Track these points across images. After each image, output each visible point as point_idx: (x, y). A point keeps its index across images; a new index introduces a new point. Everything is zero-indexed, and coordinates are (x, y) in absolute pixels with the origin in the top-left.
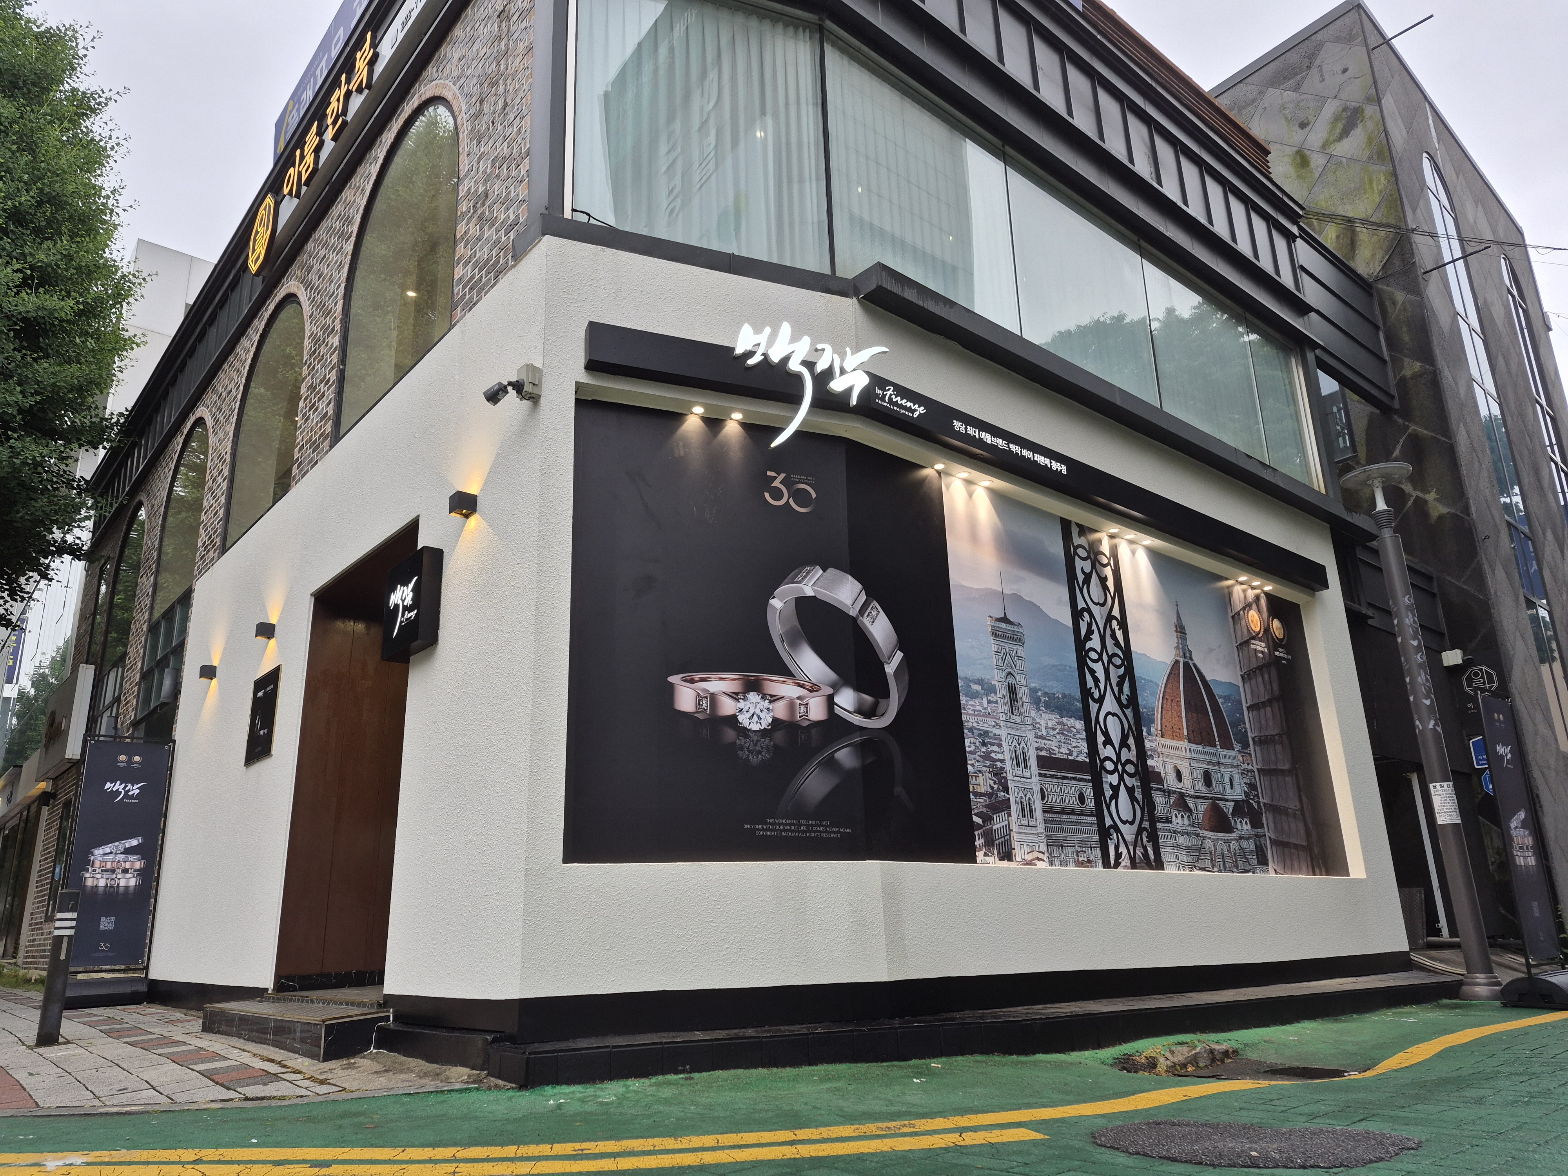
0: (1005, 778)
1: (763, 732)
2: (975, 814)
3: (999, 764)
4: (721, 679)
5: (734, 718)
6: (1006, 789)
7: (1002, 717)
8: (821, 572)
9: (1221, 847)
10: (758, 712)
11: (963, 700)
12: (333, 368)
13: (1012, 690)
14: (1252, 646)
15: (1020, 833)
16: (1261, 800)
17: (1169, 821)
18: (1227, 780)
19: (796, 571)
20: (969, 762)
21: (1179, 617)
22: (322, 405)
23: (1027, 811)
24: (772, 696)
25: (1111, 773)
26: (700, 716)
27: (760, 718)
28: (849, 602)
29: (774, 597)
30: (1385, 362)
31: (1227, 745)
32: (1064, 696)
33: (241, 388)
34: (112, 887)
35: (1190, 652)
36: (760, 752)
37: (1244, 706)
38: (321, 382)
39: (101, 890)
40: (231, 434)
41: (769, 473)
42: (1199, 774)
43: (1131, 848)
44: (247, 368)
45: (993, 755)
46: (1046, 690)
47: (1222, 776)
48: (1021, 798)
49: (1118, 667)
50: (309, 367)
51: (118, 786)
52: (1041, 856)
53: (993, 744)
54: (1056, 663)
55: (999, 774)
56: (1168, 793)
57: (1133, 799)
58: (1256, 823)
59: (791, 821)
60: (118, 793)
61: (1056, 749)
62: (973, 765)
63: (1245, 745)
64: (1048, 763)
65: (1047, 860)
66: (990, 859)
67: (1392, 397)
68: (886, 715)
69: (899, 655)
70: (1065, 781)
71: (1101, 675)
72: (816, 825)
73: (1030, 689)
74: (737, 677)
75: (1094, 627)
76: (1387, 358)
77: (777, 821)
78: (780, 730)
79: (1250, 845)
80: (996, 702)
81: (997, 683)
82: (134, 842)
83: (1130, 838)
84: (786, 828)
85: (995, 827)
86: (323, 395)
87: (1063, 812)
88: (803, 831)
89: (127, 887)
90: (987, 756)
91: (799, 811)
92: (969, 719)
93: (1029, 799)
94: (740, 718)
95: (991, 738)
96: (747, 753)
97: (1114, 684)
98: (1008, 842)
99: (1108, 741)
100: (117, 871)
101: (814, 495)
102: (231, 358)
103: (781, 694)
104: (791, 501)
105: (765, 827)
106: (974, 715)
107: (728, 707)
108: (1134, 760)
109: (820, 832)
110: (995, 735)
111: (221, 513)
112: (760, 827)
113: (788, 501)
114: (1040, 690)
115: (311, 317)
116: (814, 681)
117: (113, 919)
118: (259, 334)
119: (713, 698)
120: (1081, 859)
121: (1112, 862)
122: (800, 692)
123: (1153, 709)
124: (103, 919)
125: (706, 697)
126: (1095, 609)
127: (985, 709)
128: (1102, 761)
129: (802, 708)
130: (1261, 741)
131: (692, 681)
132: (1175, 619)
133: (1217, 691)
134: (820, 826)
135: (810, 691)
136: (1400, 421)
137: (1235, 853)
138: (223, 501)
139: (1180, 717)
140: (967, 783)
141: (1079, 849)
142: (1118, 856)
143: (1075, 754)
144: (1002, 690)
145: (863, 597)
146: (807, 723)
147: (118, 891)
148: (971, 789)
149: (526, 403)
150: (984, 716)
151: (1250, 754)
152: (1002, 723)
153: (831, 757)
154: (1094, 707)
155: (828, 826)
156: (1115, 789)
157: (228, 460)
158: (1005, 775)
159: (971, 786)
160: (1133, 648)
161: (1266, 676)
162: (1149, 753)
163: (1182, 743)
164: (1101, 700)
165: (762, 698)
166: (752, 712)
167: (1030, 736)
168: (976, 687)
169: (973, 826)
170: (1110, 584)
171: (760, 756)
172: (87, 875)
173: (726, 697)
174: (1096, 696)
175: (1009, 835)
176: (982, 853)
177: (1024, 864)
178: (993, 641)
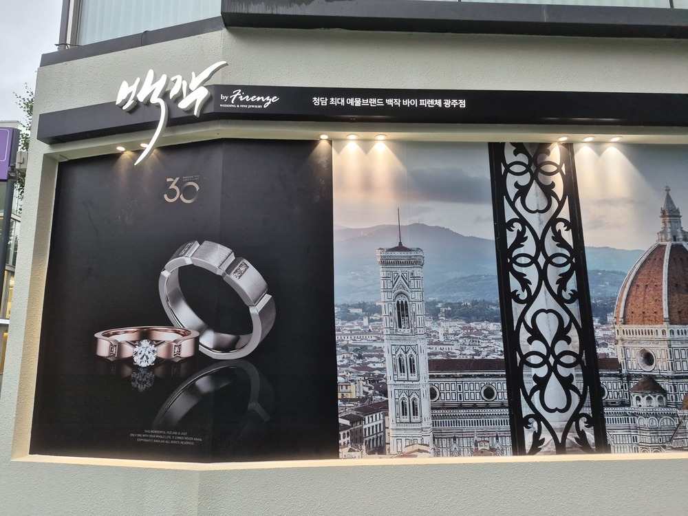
0: (385, 384)
1: (149, 368)
2: (342, 418)
3: (377, 372)
4: (126, 332)
5: (132, 358)
6: (384, 393)
7: (387, 331)
8: (198, 245)
10: (147, 353)
11: (338, 322)
13: (402, 309)
15: (398, 430)
17: (626, 405)
20: (339, 374)
21: (669, 202)
23: (409, 410)
24: (157, 341)
25: (537, 366)
26: (111, 359)
27: (147, 358)
28: (216, 265)
29: (164, 270)
32: (475, 302)
35: (684, 233)
36: (145, 382)
41: (168, 180)
43: (559, 434)
45: (370, 365)
46: (450, 301)
48: (404, 399)
49: (561, 266)
52: (423, 448)
53: (372, 356)
55: (376, 381)
56: (628, 377)
57: (568, 387)
59: (161, 432)
61: (458, 352)
62: (344, 377)
65: (431, 451)
66: (358, 454)
68: (246, 348)
70: (467, 379)
71: (533, 277)
72: (177, 435)
73: (427, 303)
74: (136, 330)
75: (528, 235)
77: (152, 432)
78: (160, 365)
80: (380, 320)
81: (383, 304)
83: (558, 425)
84: (158, 437)
85: (366, 427)
87: (461, 407)
88: (168, 439)
90: (362, 367)
91: (167, 425)
92: (344, 338)
93: (415, 399)
94: (135, 359)
95: (369, 351)
96: (137, 383)
97: (553, 282)
98: (381, 438)
99: (536, 337)
101: (197, 189)
103: (163, 339)
104: (182, 197)
105: (144, 436)
106: (351, 334)
107: (128, 351)
108: (576, 350)
109: (180, 440)
110: (375, 347)
112: (141, 435)
113: (179, 198)
116: (186, 327)
119: (120, 345)
121: (529, 448)
123: (613, 299)
125: (116, 346)
126: (532, 217)
127: (365, 327)
128: (525, 356)
129: (177, 348)
131: (108, 335)
134: (180, 436)
135: (183, 335)
140: (336, 392)
141: (480, 439)
142: (538, 442)
143: (484, 354)
144: (390, 309)
145: (233, 258)
146: (179, 359)
148: (339, 397)
150: (365, 333)
152: (385, 337)
153: (193, 384)
154: (518, 308)
155: (186, 436)
156: (542, 380)
158: (384, 381)
162: (600, 341)
163: (658, 326)
164: (528, 301)
165: (151, 343)
166: (143, 354)
167: (423, 344)
168: (359, 311)
169: (337, 427)
171: (145, 385)
173: (128, 344)
174: (524, 297)
175: (384, 432)
176: (347, 449)
177: (401, 457)
178: (381, 269)
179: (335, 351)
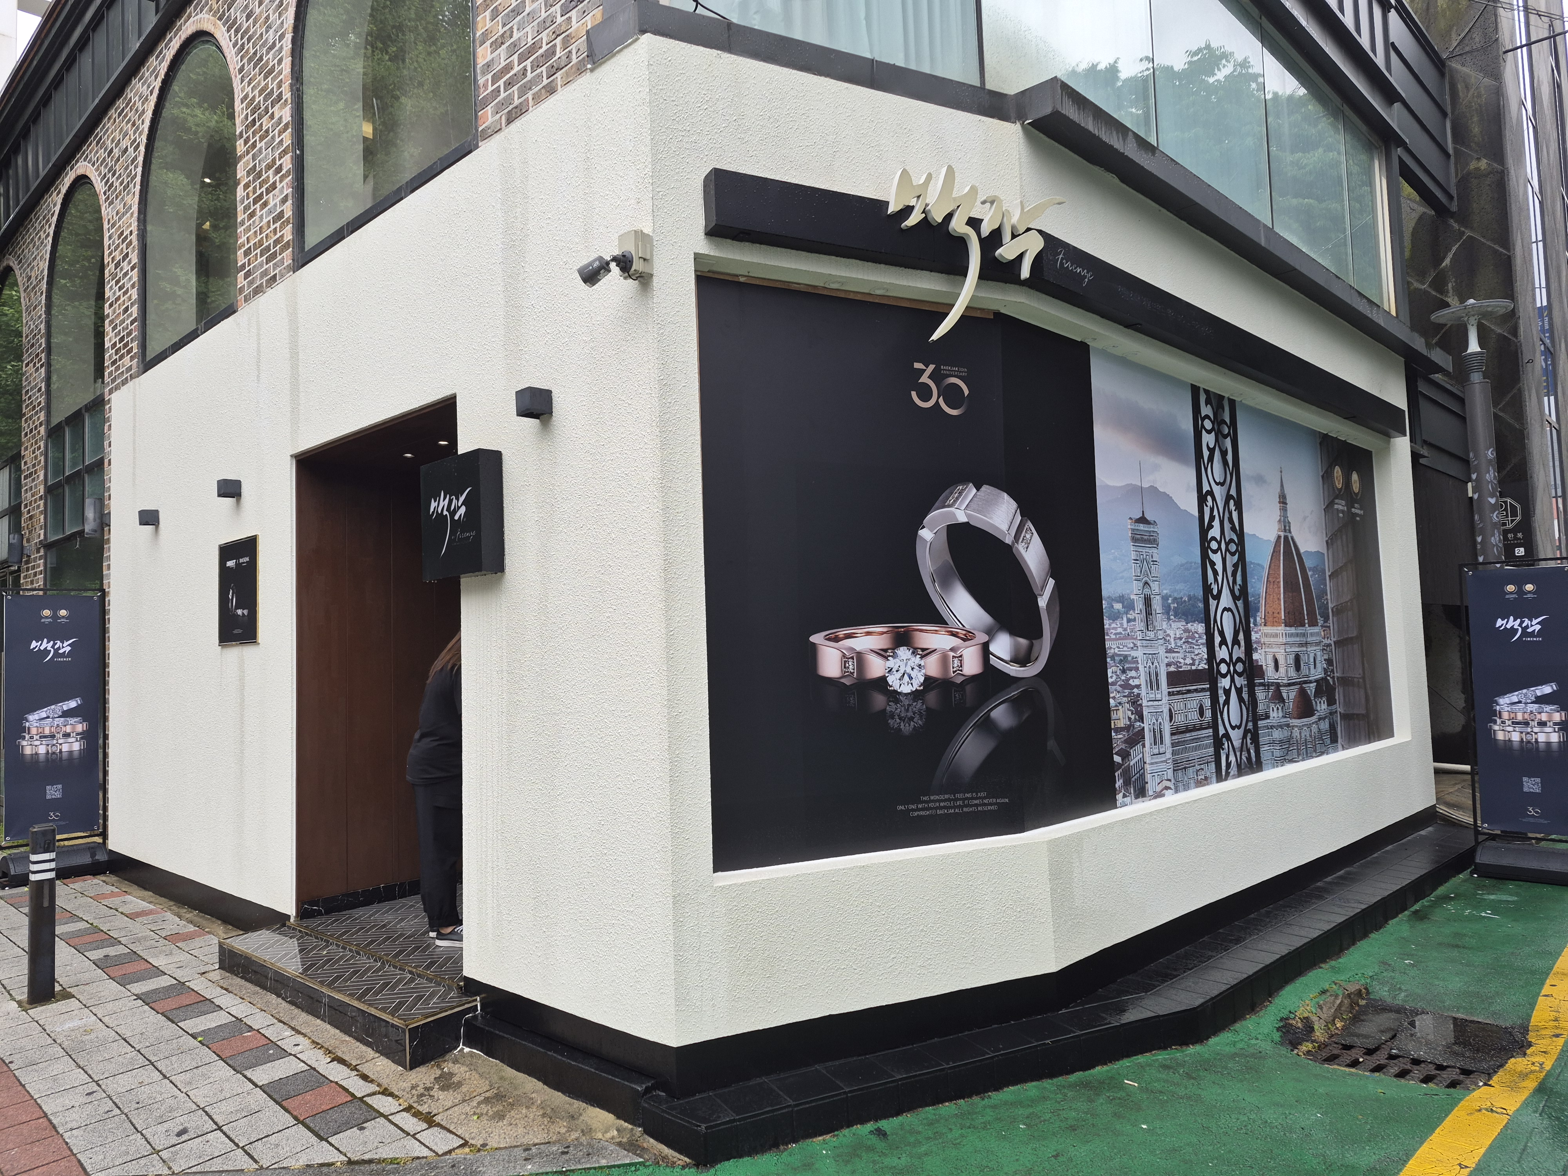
0: (1141, 705)
1: (916, 695)
2: (1117, 754)
3: (1136, 691)
4: (868, 634)
5: (883, 680)
6: (1141, 719)
7: (1139, 635)
8: (974, 491)
9: (1306, 732)
10: (909, 670)
11: (1106, 622)
12: (285, 152)
13: (1148, 601)
14: (1336, 506)
15: (1152, 764)
16: (1335, 675)
17: (1267, 717)
18: (1312, 660)
19: (947, 491)
20: (1111, 695)
21: (1282, 486)
22: (274, 200)
23: (1158, 739)
24: (923, 650)
25: (1224, 676)
26: (847, 682)
27: (911, 678)
28: (1004, 527)
29: (924, 527)
30: (1448, 155)
31: (1313, 623)
32: (1190, 598)
33: (142, 149)
34: (54, 753)
35: (1289, 523)
36: (911, 719)
37: (1328, 574)
38: (269, 167)
39: (42, 758)
40: (135, 208)
41: (918, 365)
42: (1291, 660)
43: (1238, 754)
44: (147, 123)
45: (1131, 682)
46: (1176, 595)
47: (1309, 655)
48: (1154, 724)
49: (1233, 554)
50: (246, 142)
51: (46, 645)
52: (1168, 784)
53: (1130, 669)
54: (1184, 561)
55: (1135, 703)
56: (1267, 686)
57: (1241, 700)
58: (1331, 702)
59: (947, 796)
60: (46, 652)
61: (1182, 661)
62: (1114, 698)
63: (1326, 619)
64: (1177, 678)
65: (1173, 787)
66: (1127, 800)
67: (1451, 198)
68: (1040, 659)
69: (1051, 582)
70: (1189, 695)
71: (1219, 567)
72: (972, 798)
73: (1163, 598)
74: (885, 630)
75: (1215, 513)
76: (1451, 152)
77: (932, 798)
78: (932, 689)
79: (1325, 725)
80: (1134, 620)
81: (1135, 598)
82: (73, 704)
83: (1237, 743)
84: (942, 804)
85: (1132, 763)
86: (274, 186)
87: (1188, 730)
88: (959, 807)
89: (71, 752)
90: (1126, 685)
91: (956, 784)
92: (1112, 646)
93: (1160, 723)
94: (890, 680)
95: (1130, 663)
96: (898, 721)
97: (1229, 574)
98: (1142, 776)
99: (1223, 642)
100: (58, 736)
101: (966, 392)
102: (120, 103)
103: (932, 646)
104: (941, 400)
105: (920, 806)
106: (1116, 639)
107: (876, 667)
108: (1243, 656)
109: (976, 805)
110: (1133, 657)
111: (134, 311)
112: (914, 807)
113: (937, 401)
114: (1170, 596)
115: (241, 70)
116: (968, 627)
117: (60, 786)
118: (159, 79)
119: (860, 657)
120: (1200, 778)
121: (1224, 773)
122: (955, 642)
123: (1259, 595)
124: (48, 787)
125: (852, 658)
126: (1217, 490)
127: (1125, 630)
128: (1218, 665)
129: (956, 660)
130: (1338, 611)
131: (837, 639)
132: (1279, 490)
133: (1308, 563)
134: (976, 798)
135: (964, 640)
136: (1456, 226)
137: (1315, 737)
138: (135, 297)
139: (1279, 599)
140: (1109, 719)
141: (1198, 767)
142: (1228, 765)
143: (1197, 663)
144: (1140, 605)
145: (1019, 518)
146: (962, 679)
147: (61, 758)
148: (1113, 727)
149: (631, 285)
150: (1125, 638)
151: (1329, 627)
152: (1139, 643)
153: (987, 717)
154: (1213, 603)
155: (985, 798)
156: (1227, 692)
157: (135, 243)
158: (1141, 702)
159: (1112, 722)
160: (1245, 531)
161: (1344, 537)
162: (1255, 646)
163: (1280, 628)
164: (1217, 597)
165: (913, 653)
166: (902, 671)
167: (1162, 651)
168: (1118, 606)
169: (1113, 766)
170: (1230, 458)
171: (912, 723)
172: (24, 743)
173: (874, 655)
174: (1215, 592)
175: (1144, 768)
176: (1121, 795)
177: (1155, 798)
178: (1132, 548)
179: (1106, 662)
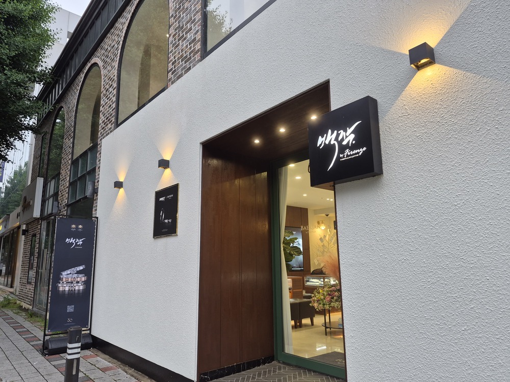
12: (197, 12)
33: (121, 42)
34: (72, 290)
38: (188, 22)
39: (67, 292)
40: (116, 66)
44: (124, 32)
50: (175, 17)
51: (72, 240)
60: (72, 244)
82: (81, 268)
86: (190, 29)
89: (79, 290)
100: (74, 282)
102: (112, 30)
111: (114, 106)
117: (73, 306)
118: (131, 13)
124: (68, 306)
138: (114, 100)
147: (75, 293)
157: (116, 79)
172: (60, 285)
